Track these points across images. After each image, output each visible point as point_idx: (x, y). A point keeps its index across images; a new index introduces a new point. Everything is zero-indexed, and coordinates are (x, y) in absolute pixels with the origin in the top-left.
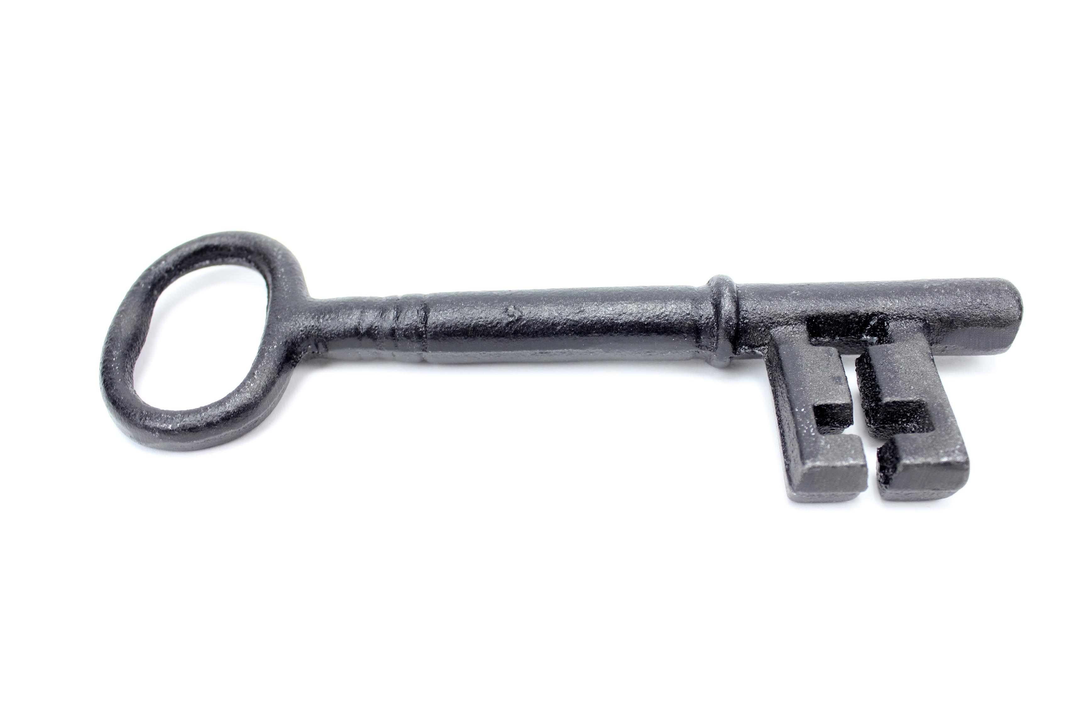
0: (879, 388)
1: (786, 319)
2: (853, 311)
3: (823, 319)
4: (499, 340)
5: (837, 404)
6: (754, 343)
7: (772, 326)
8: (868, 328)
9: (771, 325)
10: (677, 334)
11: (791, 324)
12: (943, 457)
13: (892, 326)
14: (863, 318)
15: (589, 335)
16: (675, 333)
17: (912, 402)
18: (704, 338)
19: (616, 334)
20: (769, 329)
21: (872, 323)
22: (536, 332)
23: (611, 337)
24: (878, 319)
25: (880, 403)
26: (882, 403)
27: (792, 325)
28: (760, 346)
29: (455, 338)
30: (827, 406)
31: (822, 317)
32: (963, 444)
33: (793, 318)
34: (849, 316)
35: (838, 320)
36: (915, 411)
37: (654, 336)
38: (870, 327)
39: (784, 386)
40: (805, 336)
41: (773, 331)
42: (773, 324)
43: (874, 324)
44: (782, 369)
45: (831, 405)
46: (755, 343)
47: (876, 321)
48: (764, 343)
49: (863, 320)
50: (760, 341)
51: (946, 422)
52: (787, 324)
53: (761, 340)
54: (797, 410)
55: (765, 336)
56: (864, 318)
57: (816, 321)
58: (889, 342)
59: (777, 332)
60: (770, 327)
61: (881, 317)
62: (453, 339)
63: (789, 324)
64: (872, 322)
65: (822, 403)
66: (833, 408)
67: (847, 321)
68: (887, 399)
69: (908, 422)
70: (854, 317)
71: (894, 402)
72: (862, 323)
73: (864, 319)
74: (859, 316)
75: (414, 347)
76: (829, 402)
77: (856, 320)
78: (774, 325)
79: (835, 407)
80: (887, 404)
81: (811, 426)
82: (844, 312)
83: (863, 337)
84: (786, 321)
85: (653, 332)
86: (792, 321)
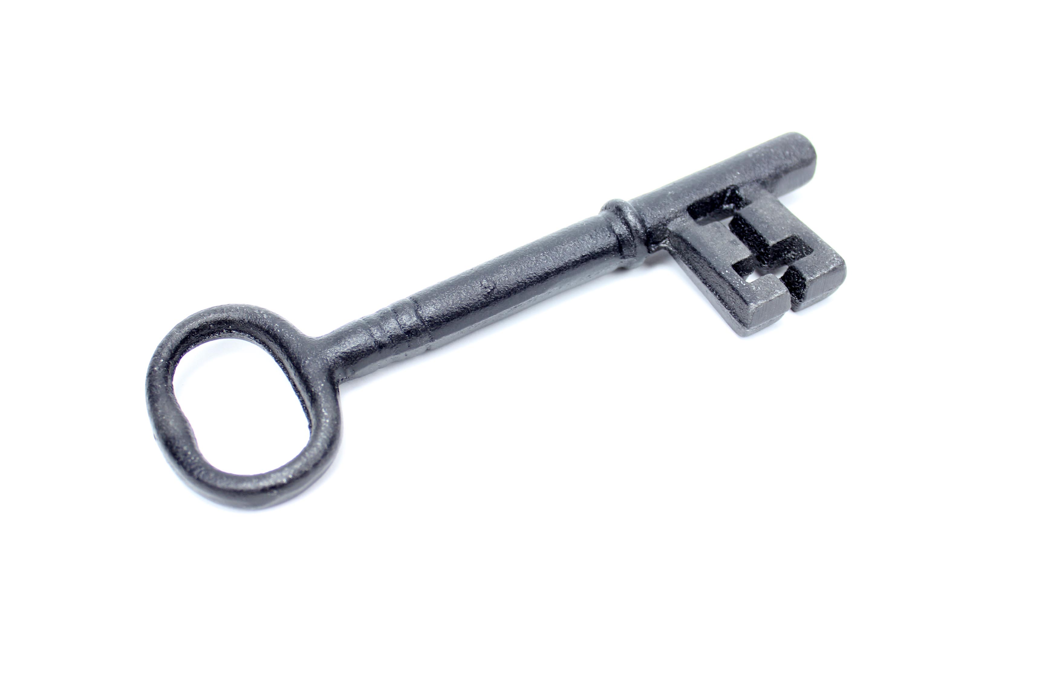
0: (763, 237)
4: (485, 309)
5: (745, 259)
10: (607, 254)
12: (830, 266)
13: (741, 192)
15: (548, 279)
16: (605, 254)
17: (788, 238)
18: (625, 250)
19: (566, 271)
21: (728, 195)
22: (510, 293)
23: (563, 274)
25: (768, 247)
26: (770, 247)
28: (662, 241)
29: (453, 321)
30: (739, 263)
32: (836, 253)
36: (791, 244)
37: (592, 261)
39: (702, 261)
40: (692, 221)
44: (694, 250)
45: (741, 261)
51: (818, 242)
52: (676, 217)
54: (723, 273)
57: (693, 208)
58: (747, 204)
59: (671, 227)
62: (452, 322)
65: (735, 262)
66: (743, 262)
68: (772, 243)
69: (789, 252)
71: (778, 243)
75: (423, 341)
76: (739, 259)
79: (744, 262)
80: (774, 246)
81: (739, 280)
85: (590, 259)
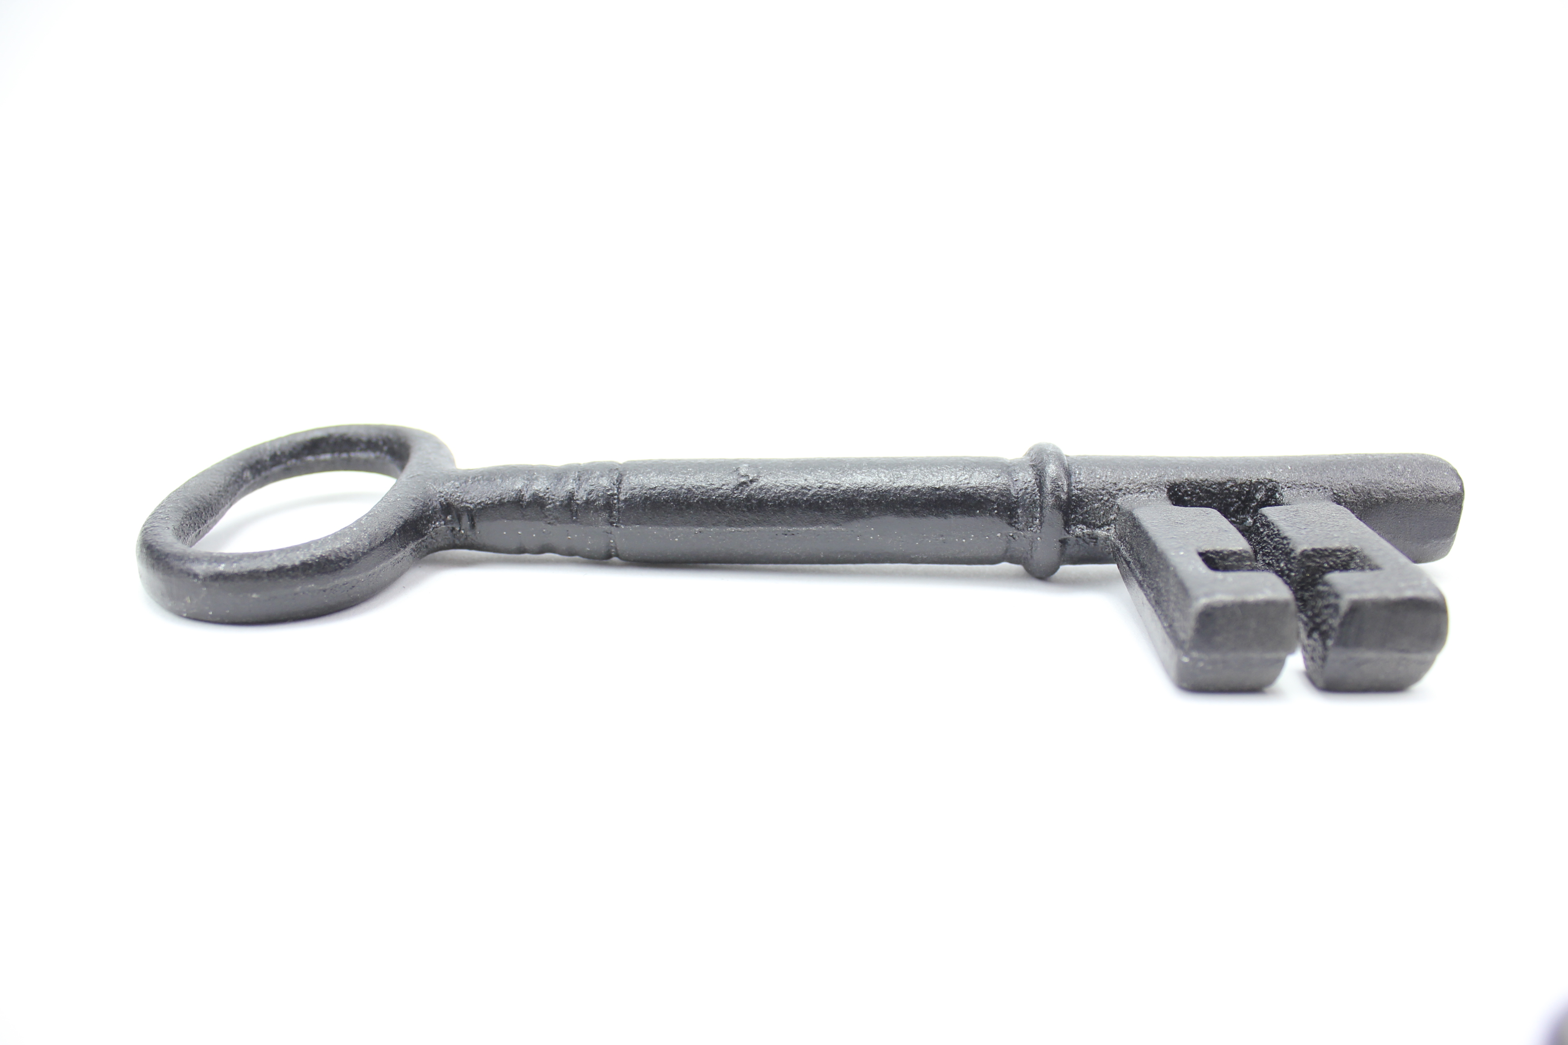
1: (1137, 485)
2: (1230, 478)
3: (1189, 487)
6: (1094, 520)
7: (1118, 494)
8: (1253, 504)
9: (1117, 492)
11: (1145, 492)
14: (1245, 487)
20: (1114, 499)
21: (1259, 497)
24: (1266, 490)
27: (1147, 493)
28: (1103, 526)
31: (1188, 485)
33: (1146, 484)
34: (1225, 483)
35: (1210, 490)
38: (1256, 503)
41: (1119, 501)
42: (1120, 491)
43: (1262, 497)
45: (1223, 550)
46: (1096, 521)
47: (1264, 493)
48: (1108, 521)
49: (1245, 490)
50: (1103, 518)
52: (1140, 491)
53: (1104, 514)
55: (1110, 508)
56: (1247, 488)
57: (1179, 490)
59: (1126, 502)
60: (1115, 494)
61: (1270, 486)
63: (1142, 492)
64: (1258, 495)
67: (1223, 491)
68: (1299, 549)
70: (1232, 486)
72: (1243, 495)
73: (1248, 490)
74: (1239, 485)
76: (1220, 546)
77: (1235, 490)
78: (1120, 493)
82: (1218, 479)
83: (1248, 520)
84: (1137, 487)
86: (1147, 488)
